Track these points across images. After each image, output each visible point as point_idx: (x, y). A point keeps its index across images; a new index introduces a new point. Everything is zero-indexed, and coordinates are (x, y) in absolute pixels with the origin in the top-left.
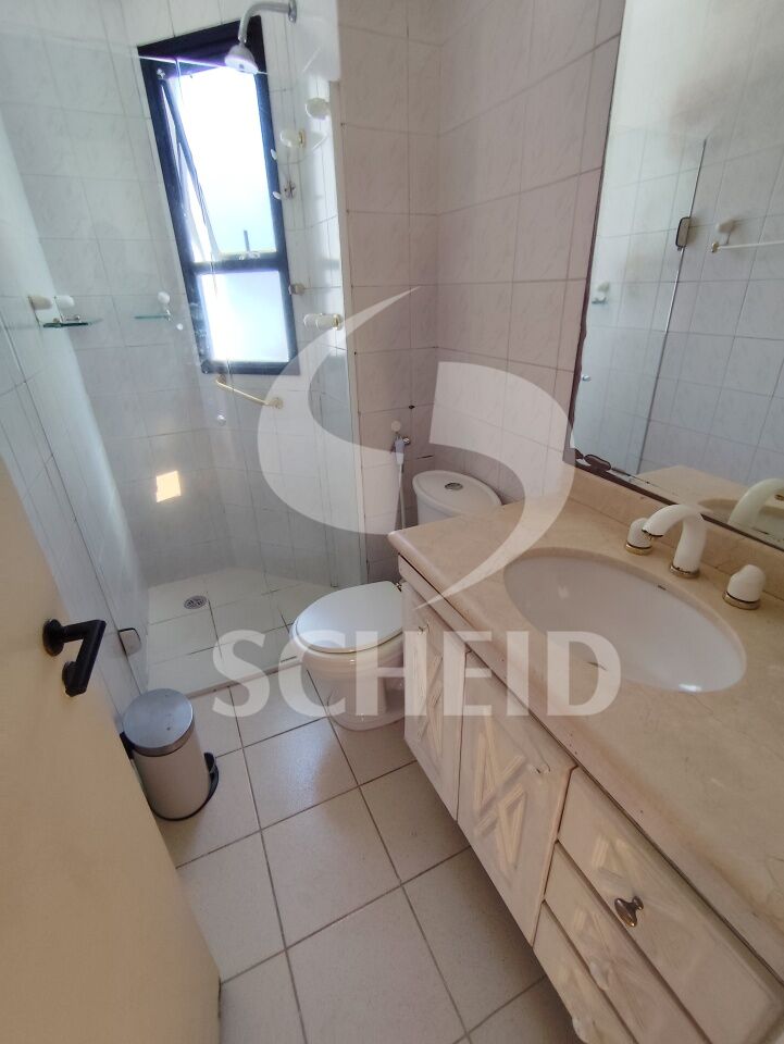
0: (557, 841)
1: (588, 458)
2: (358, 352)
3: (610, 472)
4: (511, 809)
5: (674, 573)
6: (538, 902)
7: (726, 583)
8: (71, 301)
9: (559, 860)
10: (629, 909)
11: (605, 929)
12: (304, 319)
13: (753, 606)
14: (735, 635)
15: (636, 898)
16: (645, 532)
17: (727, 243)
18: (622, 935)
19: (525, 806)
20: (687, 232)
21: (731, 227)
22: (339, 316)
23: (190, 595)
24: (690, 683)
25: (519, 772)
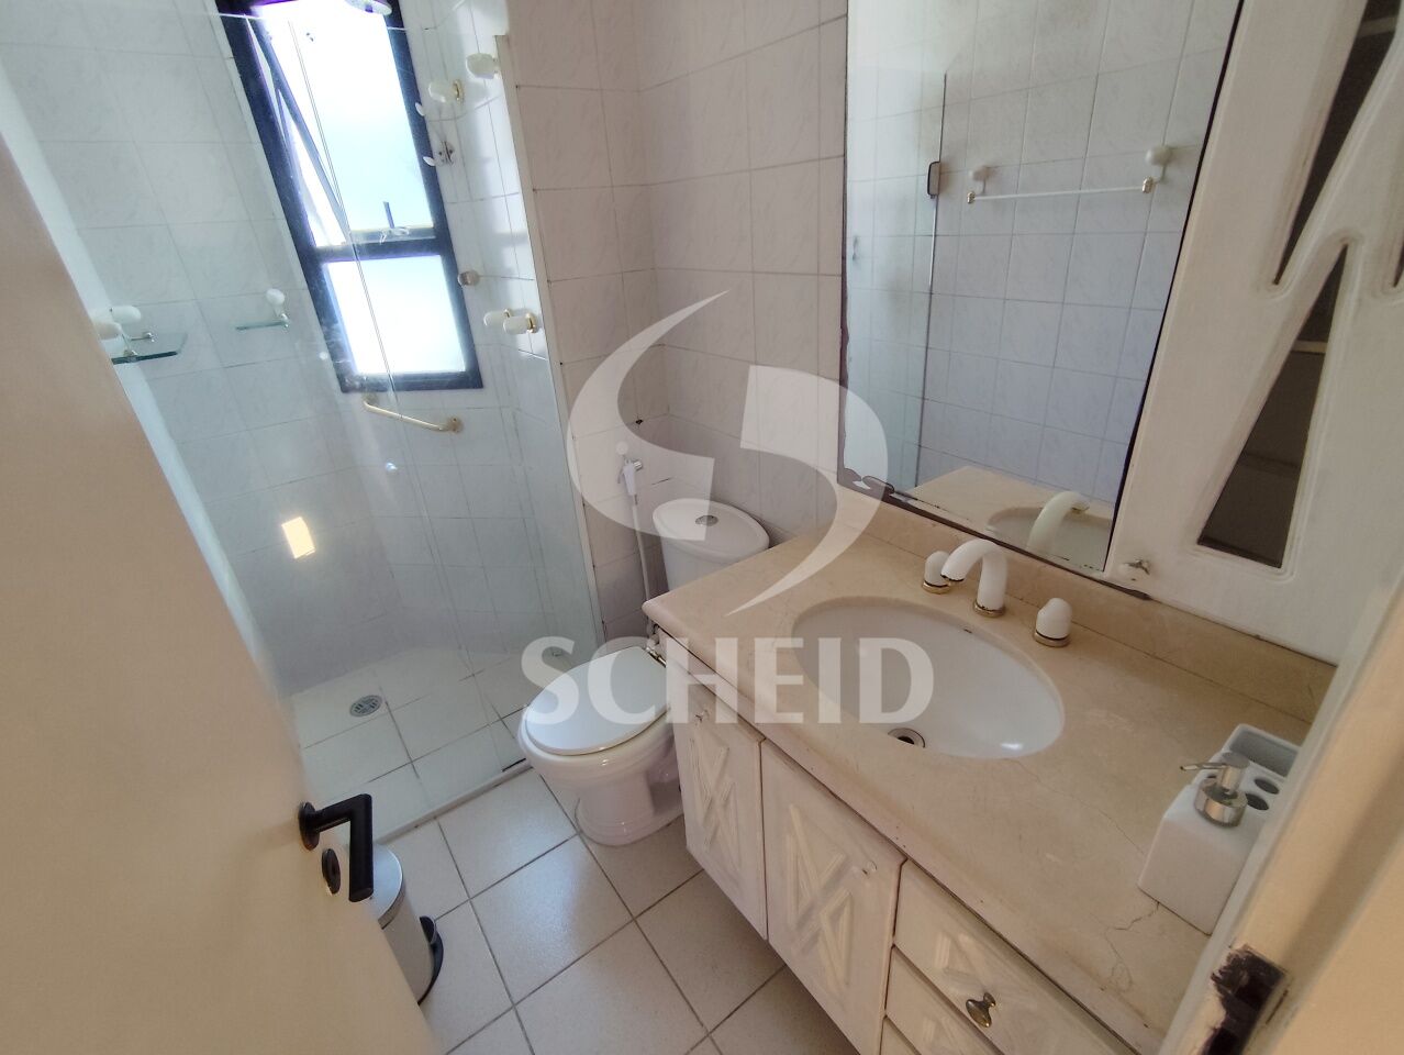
0: (894, 946)
1: (866, 480)
2: (564, 361)
3: (894, 495)
4: (835, 917)
5: (979, 613)
6: (879, 1018)
7: (1034, 618)
8: (135, 313)
9: (899, 969)
10: (982, 1008)
11: (958, 1035)
12: (485, 318)
13: (1063, 642)
14: (1049, 680)
15: (986, 994)
16: (944, 577)
17: (984, 193)
18: (976, 1038)
19: (852, 914)
20: (939, 179)
21: (986, 174)
22: (532, 315)
23: (356, 698)
24: (1013, 742)
25: (839, 874)
